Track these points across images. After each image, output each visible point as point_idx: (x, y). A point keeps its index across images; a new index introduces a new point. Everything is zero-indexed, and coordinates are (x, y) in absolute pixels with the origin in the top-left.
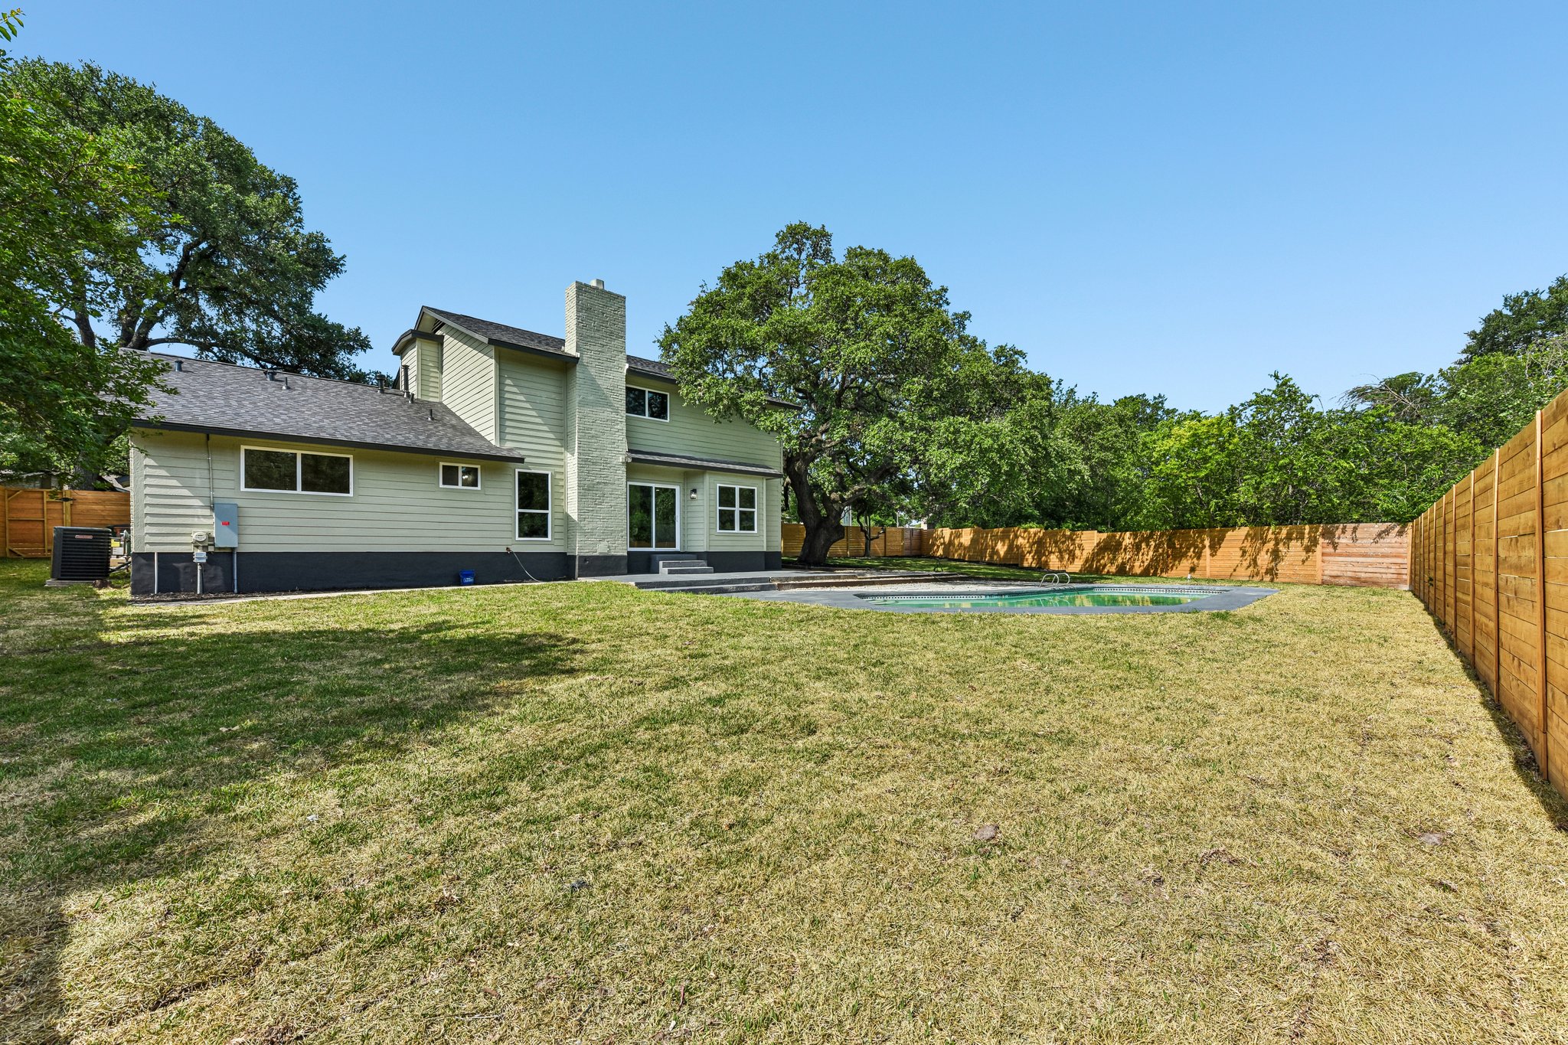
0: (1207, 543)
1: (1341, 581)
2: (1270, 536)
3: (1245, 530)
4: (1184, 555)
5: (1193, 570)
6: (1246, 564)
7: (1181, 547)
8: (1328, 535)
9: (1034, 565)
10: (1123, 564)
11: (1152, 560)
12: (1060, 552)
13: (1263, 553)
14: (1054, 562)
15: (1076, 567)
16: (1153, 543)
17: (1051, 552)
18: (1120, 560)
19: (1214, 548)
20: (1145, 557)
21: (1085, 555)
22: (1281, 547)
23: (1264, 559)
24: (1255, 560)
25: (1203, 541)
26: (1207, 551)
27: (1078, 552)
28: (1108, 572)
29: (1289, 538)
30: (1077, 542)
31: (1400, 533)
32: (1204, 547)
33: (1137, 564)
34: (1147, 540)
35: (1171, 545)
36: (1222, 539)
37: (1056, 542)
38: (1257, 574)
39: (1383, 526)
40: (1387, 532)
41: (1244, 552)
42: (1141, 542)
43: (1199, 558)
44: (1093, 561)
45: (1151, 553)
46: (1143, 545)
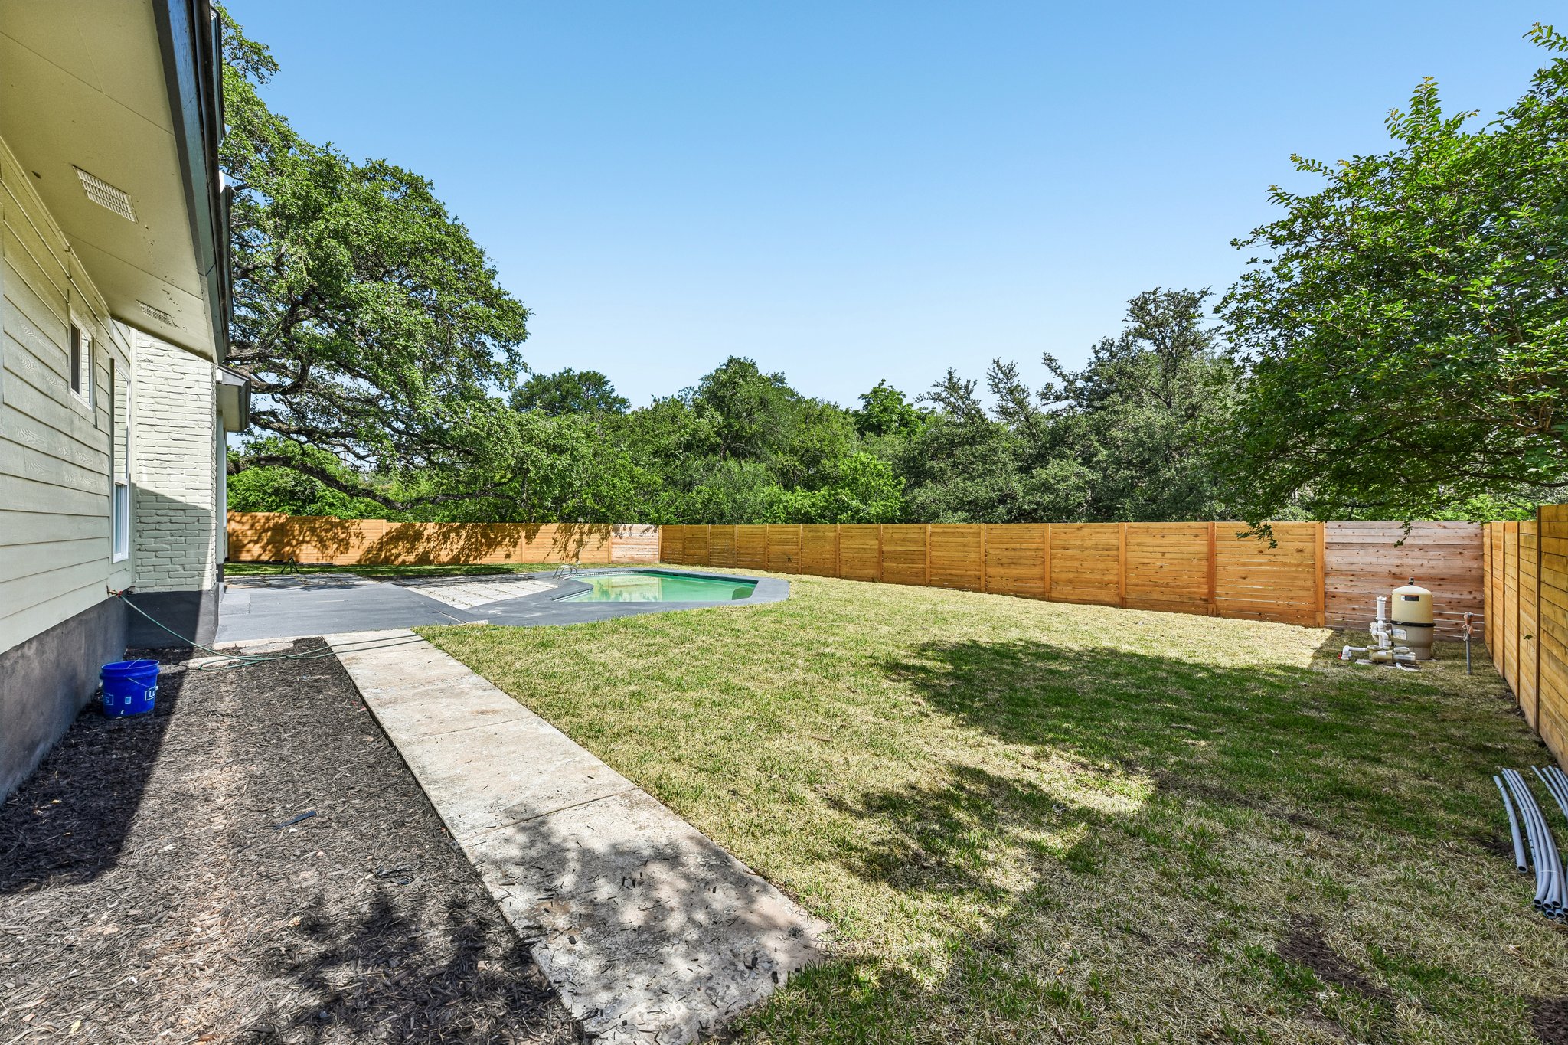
0: (523, 534)
1: (623, 560)
2: (576, 529)
3: (555, 526)
4: (500, 544)
5: (508, 556)
6: (556, 550)
7: (496, 537)
8: (616, 530)
9: (264, 558)
10: (426, 554)
11: (463, 548)
12: (321, 541)
13: (571, 542)
14: (308, 553)
15: (352, 557)
16: (464, 533)
17: (303, 541)
18: (421, 550)
19: (529, 538)
20: (454, 546)
21: (366, 544)
22: (585, 537)
23: (572, 547)
24: (565, 549)
25: (518, 532)
26: (523, 541)
27: (353, 541)
28: (404, 562)
29: (590, 532)
30: (353, 529)
31: (655, 531)
32: (520, 537)
33: (443, 553)
34: (457, 531)
35: (485, 535)
36: (536, 532)
37: (313, 531)
38: (567, 556)
39: (647, 526)
40: (647, 530)
41: (556, 542)
42: (449, 531)
43: (514, 546)
44: (380, 550)
45: (462, 543)
46: (452, 535)
